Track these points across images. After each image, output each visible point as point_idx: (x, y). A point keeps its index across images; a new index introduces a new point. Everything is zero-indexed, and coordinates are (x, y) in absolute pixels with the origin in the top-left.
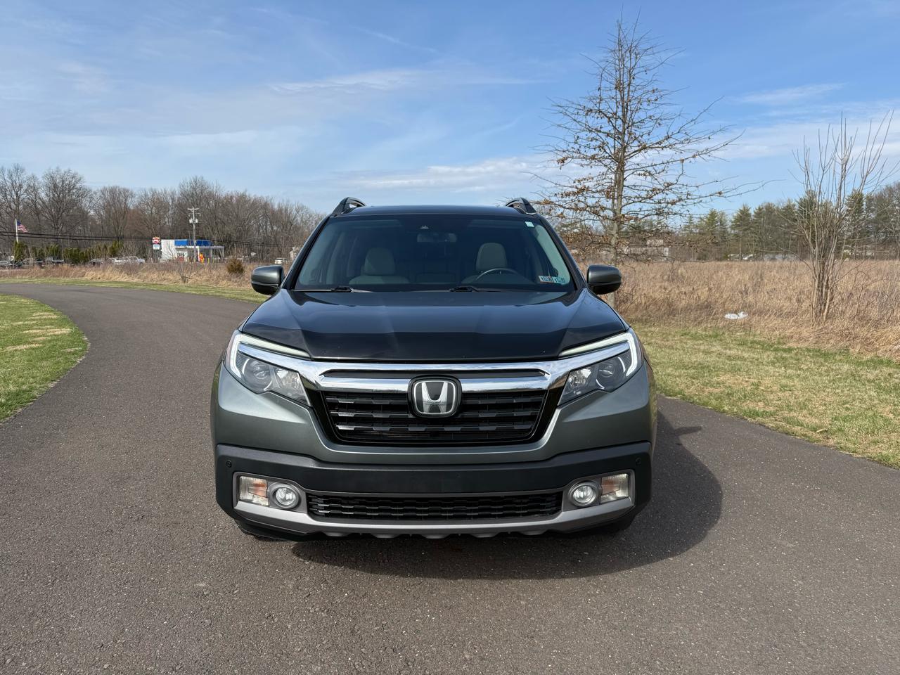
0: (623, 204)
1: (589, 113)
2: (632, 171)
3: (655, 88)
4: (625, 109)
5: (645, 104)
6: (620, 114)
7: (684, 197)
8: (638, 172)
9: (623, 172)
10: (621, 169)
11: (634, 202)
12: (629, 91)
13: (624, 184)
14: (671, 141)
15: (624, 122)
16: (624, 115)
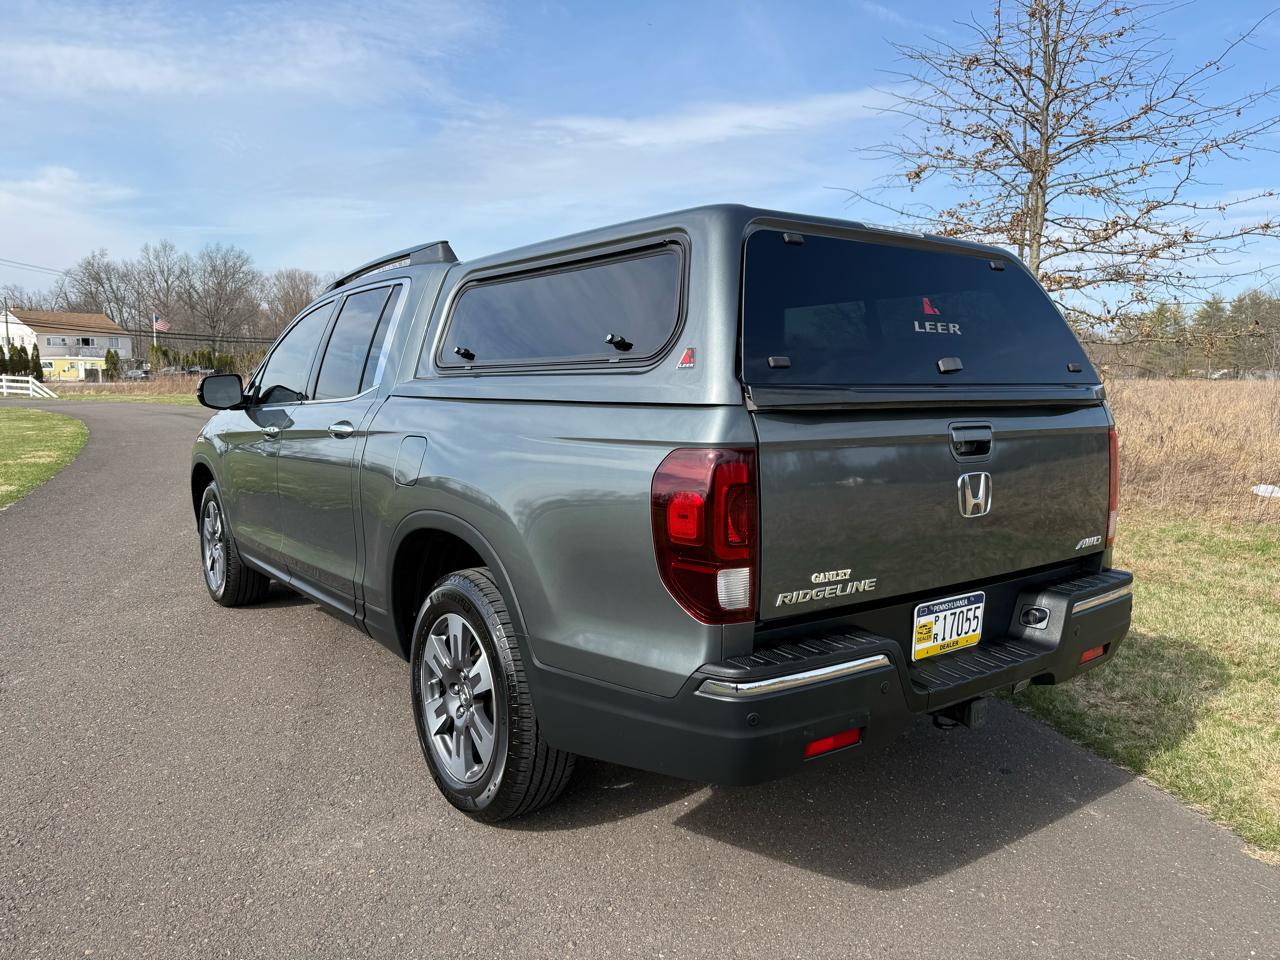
0: (1042, 256)
1: (973, 67)
2: (1062, 188)
3: (1120, 6)
4: (1051, 59)
5: (1095, 46)
6: (1039, 68)
7: (1179, 239)
8: (1078, 189)
9: (1044, 189)
10: (1039, 185)
11: (1067, 251)
12: (1059, 23)
13: (1047, 216)
14: (1154, 117)
15: (1046, 85)
16: (1047, 72)
